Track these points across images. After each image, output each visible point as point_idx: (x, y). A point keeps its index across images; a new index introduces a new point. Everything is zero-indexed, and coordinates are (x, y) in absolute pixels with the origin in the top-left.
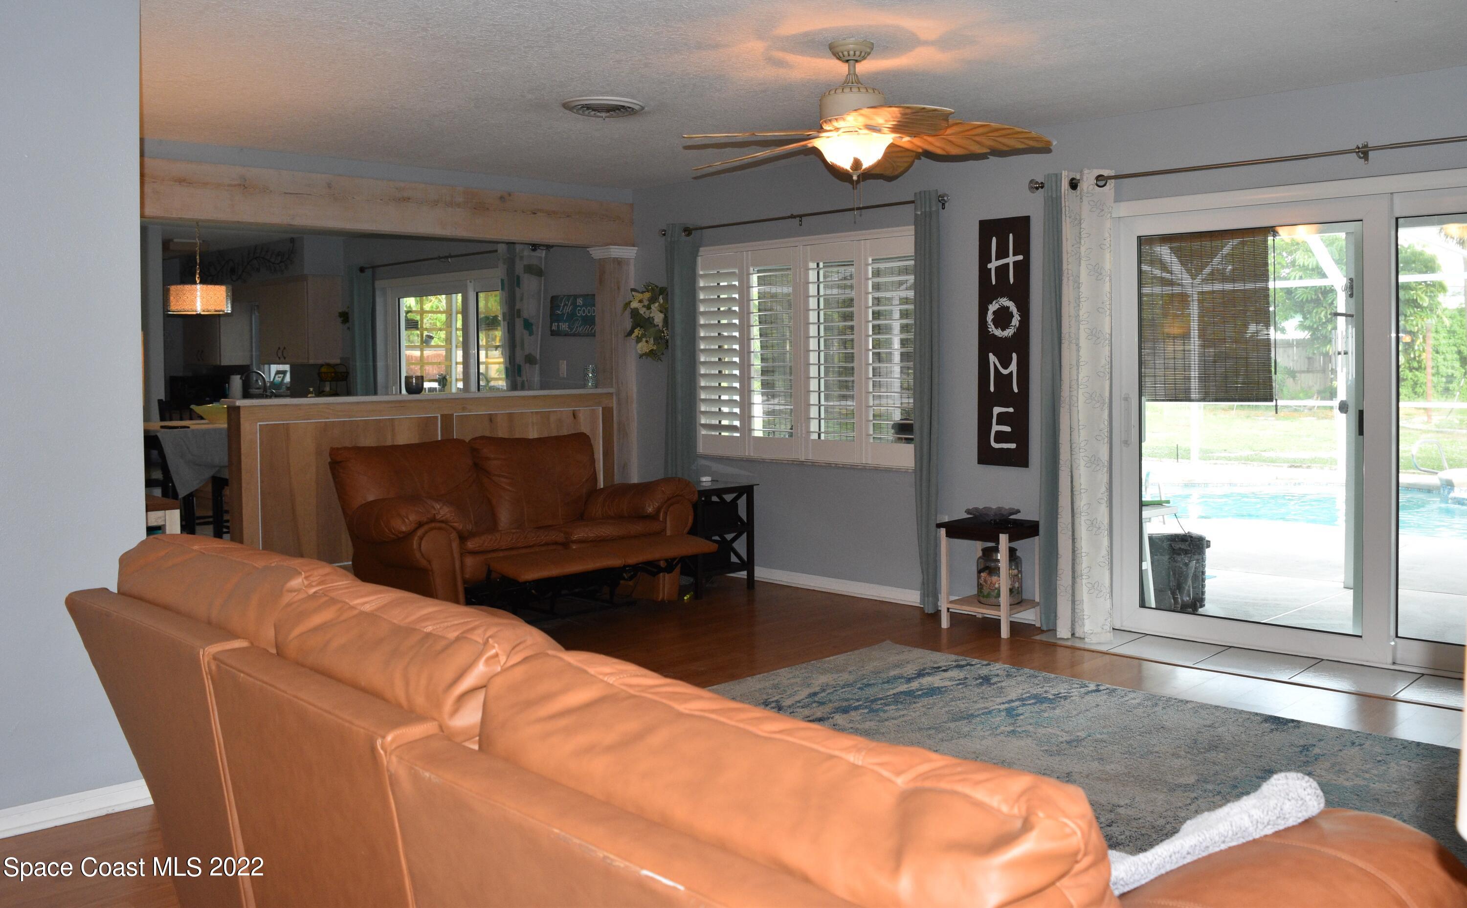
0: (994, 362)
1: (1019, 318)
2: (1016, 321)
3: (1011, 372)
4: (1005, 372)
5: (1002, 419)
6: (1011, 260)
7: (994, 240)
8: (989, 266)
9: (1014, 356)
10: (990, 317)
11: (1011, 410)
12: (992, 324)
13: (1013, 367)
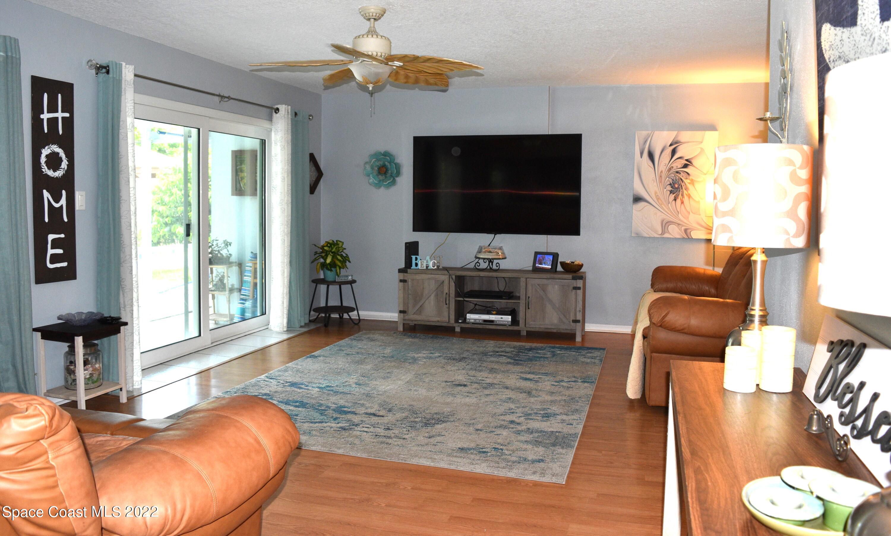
0: (48, 198)
1: (67, 163)
2: (64, 164)
3: (62, 206)
4: (57, 205)
5: (56, 244)
6: (60, 115)
7: (46, 95)
8: (42, 116)
9: (64, 192)
10: (43, 159)
11: (62, 236)
12: (45, 165)
13: (63, 202)
